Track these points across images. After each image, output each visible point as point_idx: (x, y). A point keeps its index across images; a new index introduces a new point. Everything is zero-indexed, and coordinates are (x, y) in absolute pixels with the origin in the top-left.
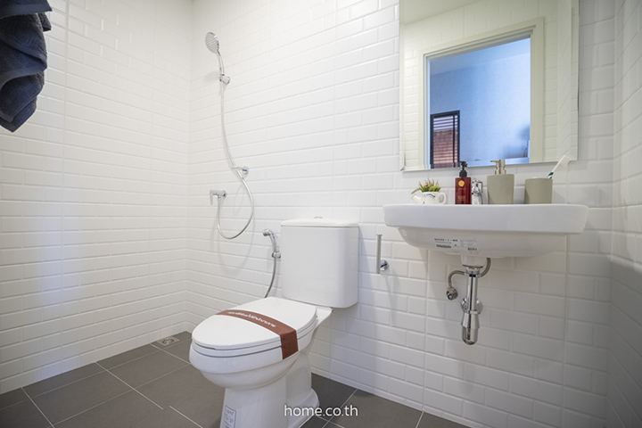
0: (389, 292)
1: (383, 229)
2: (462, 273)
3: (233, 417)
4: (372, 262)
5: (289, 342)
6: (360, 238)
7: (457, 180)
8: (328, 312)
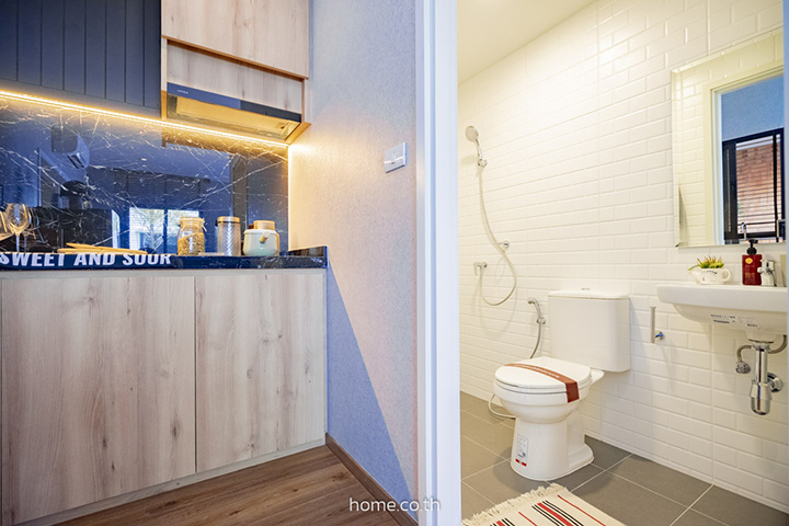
0: (666, 361)
1: (655, 301)
2: (750, 347)
3: (525, 443)
4: (645, 332)
5: (572, 391)
6: (631, 308)
7: (745, 258)
8: (601, 374)
